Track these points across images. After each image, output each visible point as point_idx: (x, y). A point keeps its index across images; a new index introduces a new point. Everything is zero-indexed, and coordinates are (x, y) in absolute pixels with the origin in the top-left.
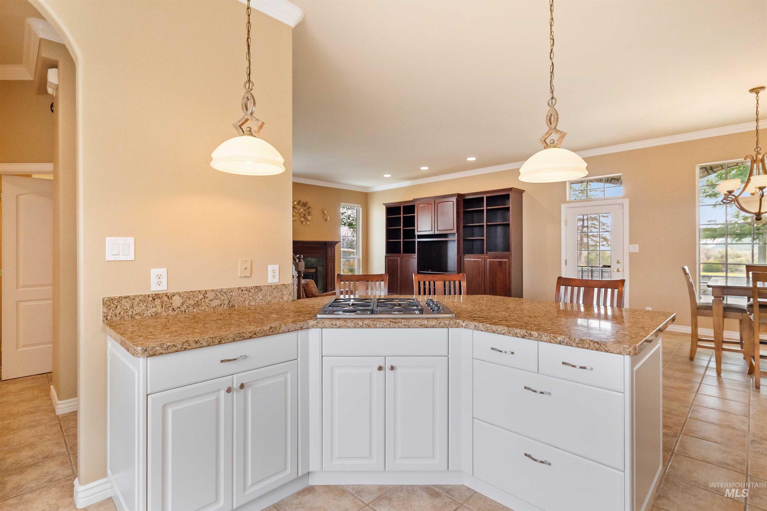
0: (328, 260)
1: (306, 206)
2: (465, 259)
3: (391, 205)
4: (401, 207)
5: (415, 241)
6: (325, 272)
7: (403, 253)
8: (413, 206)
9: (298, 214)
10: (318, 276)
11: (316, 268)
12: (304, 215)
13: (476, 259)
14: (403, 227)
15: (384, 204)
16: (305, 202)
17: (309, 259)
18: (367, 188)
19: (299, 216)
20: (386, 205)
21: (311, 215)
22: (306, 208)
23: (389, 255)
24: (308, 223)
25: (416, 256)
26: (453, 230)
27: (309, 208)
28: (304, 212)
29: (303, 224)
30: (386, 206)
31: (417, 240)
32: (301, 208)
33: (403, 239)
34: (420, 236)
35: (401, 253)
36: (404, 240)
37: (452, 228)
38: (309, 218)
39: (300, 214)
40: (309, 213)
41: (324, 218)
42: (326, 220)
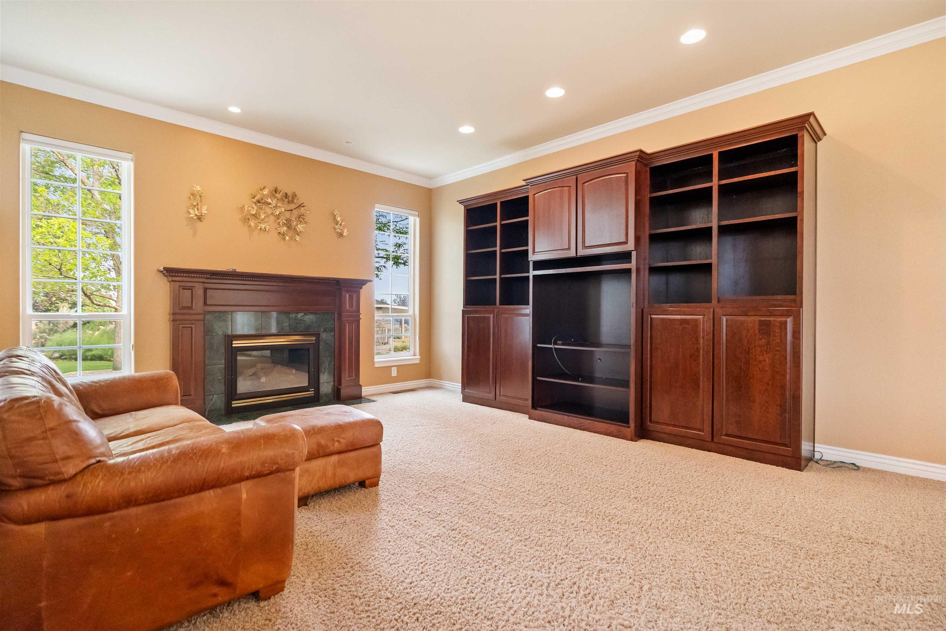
0: (344, 319)
1: (293, 202)
2: (653, 316)
3: (475, 202)
4: (496, 204)
5: (528, 277)
6: (337, 343)
7: (501, 304)
8: (525, 200)
9: (272, 218)
10: (322, 352)
11: (318, 335)
12: (286, 220)
13: (688, 317)
14: (501, 249)
15: (461, 202)
16: (290, 193)
17: (300, 315)
18: (430, 178)
19: (276, 221)
20: (466, 204)
21: (306, 223)
22: (292, 206)
23: (470, 308)
24: (298, 238)
25: (528, 310)
26: (626, 243)
27: (300, 206)
28: (288, 214)
29: (284, 239)
30: (465, 206)
31: (532, 273)
32: (279, 205)
33: (501, 274)
34: (539, 265)
35: (495, 304)
36: (503, 276)
37: (623, 239)
38: (300, 227)
39: (278, 217)
40: (301, 218)
41: (335, 232)
42: (341, 235)
